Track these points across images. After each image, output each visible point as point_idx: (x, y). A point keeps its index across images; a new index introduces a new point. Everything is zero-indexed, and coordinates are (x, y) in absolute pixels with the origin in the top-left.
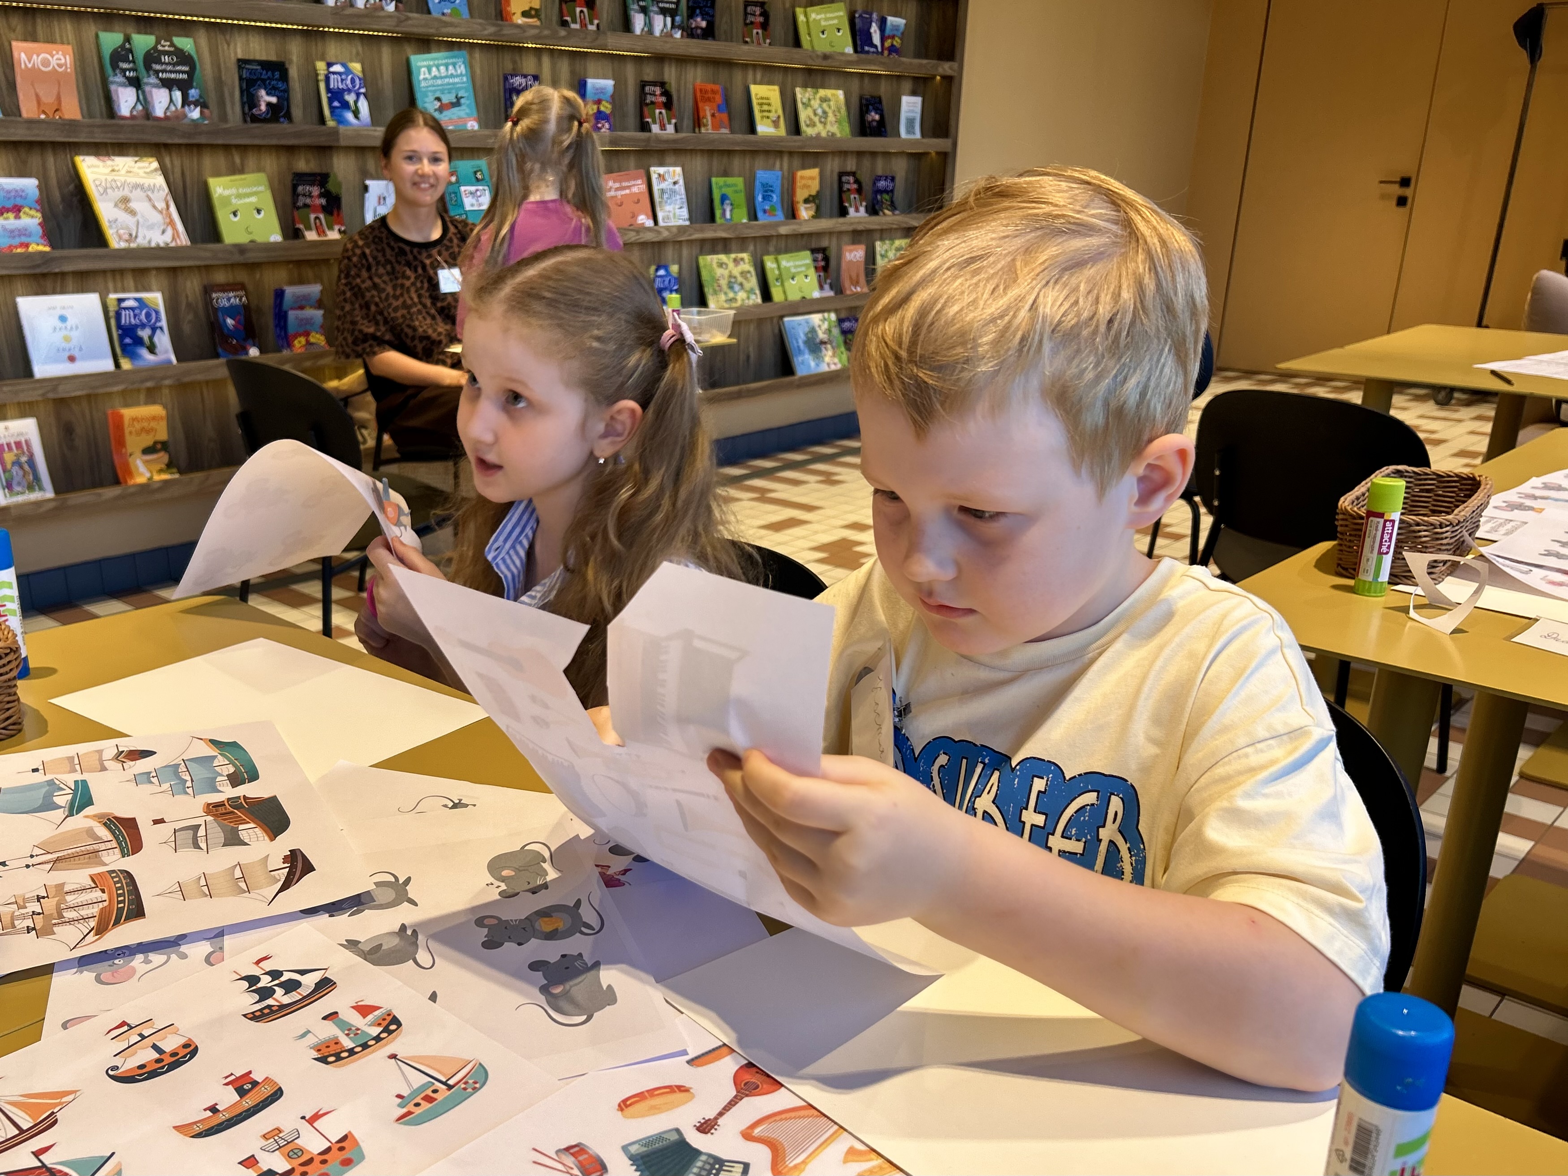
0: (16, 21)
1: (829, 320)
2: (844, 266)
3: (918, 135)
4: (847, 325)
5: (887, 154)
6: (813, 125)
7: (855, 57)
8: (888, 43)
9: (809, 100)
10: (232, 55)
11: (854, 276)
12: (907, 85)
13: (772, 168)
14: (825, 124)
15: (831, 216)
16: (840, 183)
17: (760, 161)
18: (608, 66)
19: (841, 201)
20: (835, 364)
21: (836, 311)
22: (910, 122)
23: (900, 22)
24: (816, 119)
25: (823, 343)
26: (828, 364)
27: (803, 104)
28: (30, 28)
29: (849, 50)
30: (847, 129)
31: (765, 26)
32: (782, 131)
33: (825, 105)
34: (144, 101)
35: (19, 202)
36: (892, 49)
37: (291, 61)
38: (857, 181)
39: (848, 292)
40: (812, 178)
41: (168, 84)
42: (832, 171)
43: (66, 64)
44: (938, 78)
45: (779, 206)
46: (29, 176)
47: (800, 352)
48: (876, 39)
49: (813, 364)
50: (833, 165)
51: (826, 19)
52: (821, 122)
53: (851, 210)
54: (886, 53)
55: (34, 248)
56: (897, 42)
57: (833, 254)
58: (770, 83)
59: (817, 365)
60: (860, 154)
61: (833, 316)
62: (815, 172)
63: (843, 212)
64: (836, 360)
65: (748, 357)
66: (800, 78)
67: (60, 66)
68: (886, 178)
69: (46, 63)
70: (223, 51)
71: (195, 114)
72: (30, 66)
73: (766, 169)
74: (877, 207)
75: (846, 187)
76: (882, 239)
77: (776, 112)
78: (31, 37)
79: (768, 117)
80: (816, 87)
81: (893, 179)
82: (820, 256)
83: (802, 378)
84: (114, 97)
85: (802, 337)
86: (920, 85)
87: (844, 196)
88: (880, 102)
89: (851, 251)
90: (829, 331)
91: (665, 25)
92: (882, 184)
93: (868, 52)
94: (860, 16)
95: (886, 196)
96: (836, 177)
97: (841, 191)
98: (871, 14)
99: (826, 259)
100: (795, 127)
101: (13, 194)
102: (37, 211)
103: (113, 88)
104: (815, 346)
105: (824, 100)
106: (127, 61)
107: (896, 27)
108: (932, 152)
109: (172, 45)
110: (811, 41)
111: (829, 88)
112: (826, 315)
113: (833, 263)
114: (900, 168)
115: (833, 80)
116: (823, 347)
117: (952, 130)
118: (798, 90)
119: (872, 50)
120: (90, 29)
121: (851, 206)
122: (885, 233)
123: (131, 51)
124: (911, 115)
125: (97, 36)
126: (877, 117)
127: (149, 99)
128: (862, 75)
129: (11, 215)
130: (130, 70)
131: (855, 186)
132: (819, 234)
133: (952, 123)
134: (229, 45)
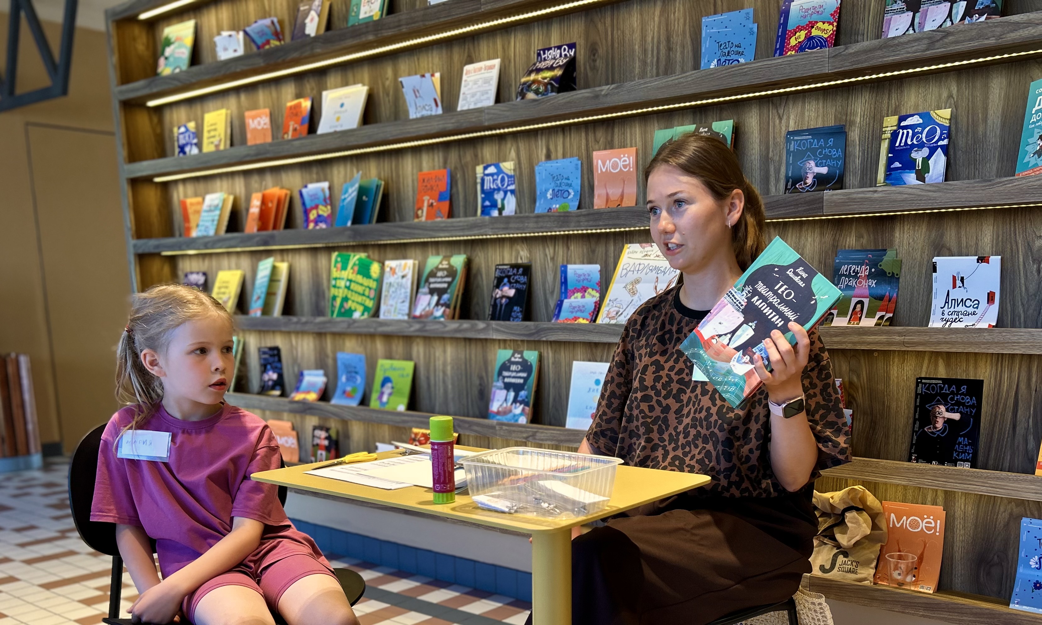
0: (601, 134)
10: (784, 129)
28: (609, 138)
35: (585, 284)
37: (852, 123)
43: (629, 164)
67: (626, 166)
69: (615, 166)
70: (774, 126)
72: (604, 170)
78: (610, 145)
101: (582, 278)
102: (597, 291)
109: (710, 129)
129: (579, 295)
134: (780, 119)
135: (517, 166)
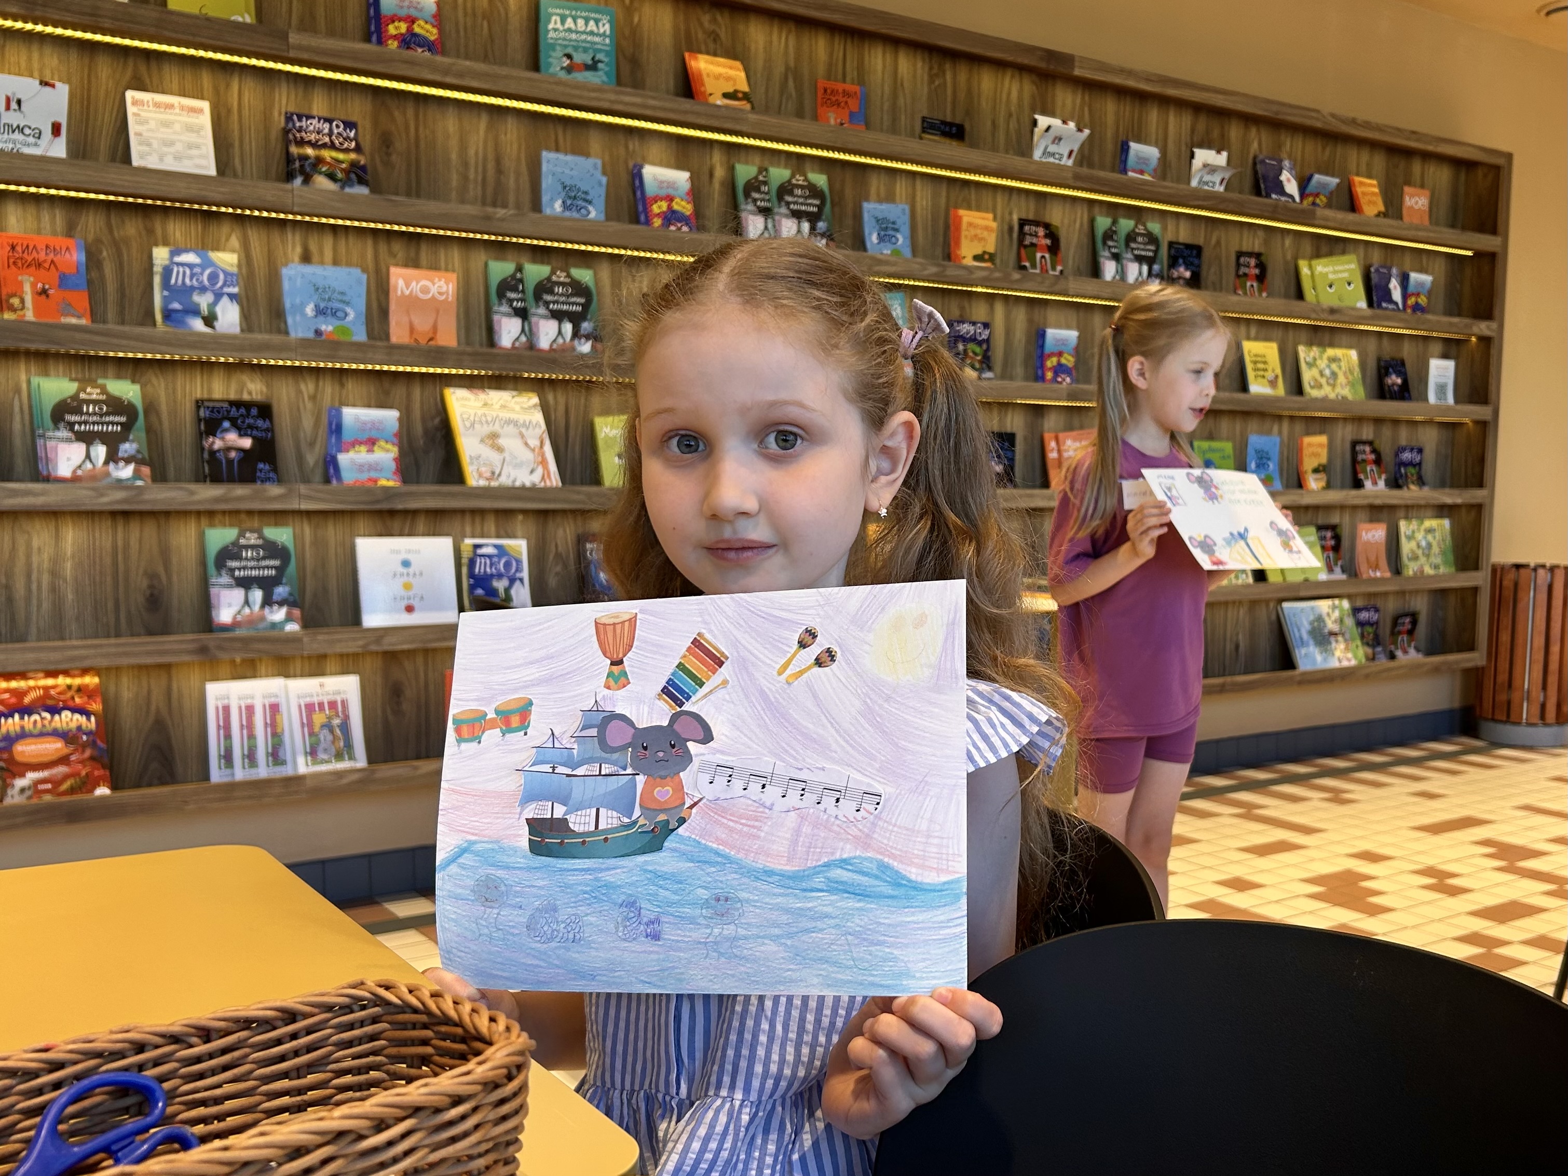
0: (398, 247)
1: (1341, 610)
2: (1359, 548)
3: (1451, 400)
4: (1364, 615)
5: (1413, 423)
6: (1320, 386)
7: (1369, 312)
8: (1411, 301)
9: (1315, 359)
11: (1373, 559)
12: (1437, 348)
13: (1269, 433)
14: (1333, 386)
15: (1343, 487)
16: (1354, 453)
17: (1253, 424)
18: (1072, 315)
19: (1355, 473)
20: (1349, 660)
21: (1350, 597)
22: (1441, 389)
23: (1427, 279)
24: (1323, 381)
25: (1332, 634)
26: (1340, 660)
27: (1307, 363)
28: (412, 254)
29: (1362, 304)
30: (1361, 392)
31: (1261, 278)
32: (1281, 391)
33: (1334, 366)
34: (529, 333)
35: (374, 434)
36: (1417, 308)
38: (1374, 451)
39: (1365, 576)
40: (1320, 445)
41: (558, 316)
42: (1343, 440)
43: (447, 292)
44: (1474, 339)
45: (1277, 476)
46: (390, 407)
47: (1303, 643)
48: (1397, 295)
49: (1319, 658)
50: (1346, 433)
51: (1335, 272)
52: (1328, 383)
53: (1368, 484)
54: (1409, 311)
55: (383, 482)
56: (1423, 300)
57: (1345, 533)
58: (1267, 339)
59: (1325, 660)
60: (1378, 421)
61: (1346, 604)
62: (1323, 439)
63: (1358, 484)
64: (1350, 655)
65: (1237, 647)
66: (1304, 335)
67: (440, 294)
68: (1412, 450)
69: (425, 290)
70: (627, 286)
71: (585, 347)
72: (407, 292)
73: (1261, 433)
74: (1400, 482)
75: (1360, 457)
76: (1407, 518)
77: (1273, 370)
78: (415, 263)
79: (1263, 377)
80: (1323, 345)
81: (1420, 451)
82: (1329, 534)
83: (1305, 674)
84: (496, 327)
85: (1305, 626)
86: (1451, 348)
87: (1359, 468)
88: (1403, 363)
89: (1367, 531)
90: (1341, 621)
91: (1140, 273)
92: (1406, 456)
93: (1386, 309)
94: (1377, 270)
95: (1411, 470)
96: (1348, 446)
97: (1354, 461)
98: (1390, 269)
99: (1337, 538)
100: (1297, 387)
101: (369, 426)
102: (393, 444)
103: (496, 317)
104: (1322, 638)
105: (1333, 360)
106: (515, 289)
107: (1421, 284)
108: (1466, 420)
109: (568, 276)
110: (1317, 296)
111: (1340, 346)
112: (1337, 602)
113: (1345, 543)
114: (1430, 439)
115: (1345, 338)
116: (1332, 639)
117: (1492, 396)
118: (1301, 349)
119: (1391, 306)
120: (479, 258)
121: (1367, 478)
122: (1412, 510)
123: (521, 281)
124: (1442, 380)
125: (486, 265)
126: (1399, 381)
127: (534, 329)
128: (1380, 334)
129: (363, 449)
130: (518, 300)
131: (1372, 457)
132: (1328, 508)
133: (1493, 388)
135: (244, 262)
